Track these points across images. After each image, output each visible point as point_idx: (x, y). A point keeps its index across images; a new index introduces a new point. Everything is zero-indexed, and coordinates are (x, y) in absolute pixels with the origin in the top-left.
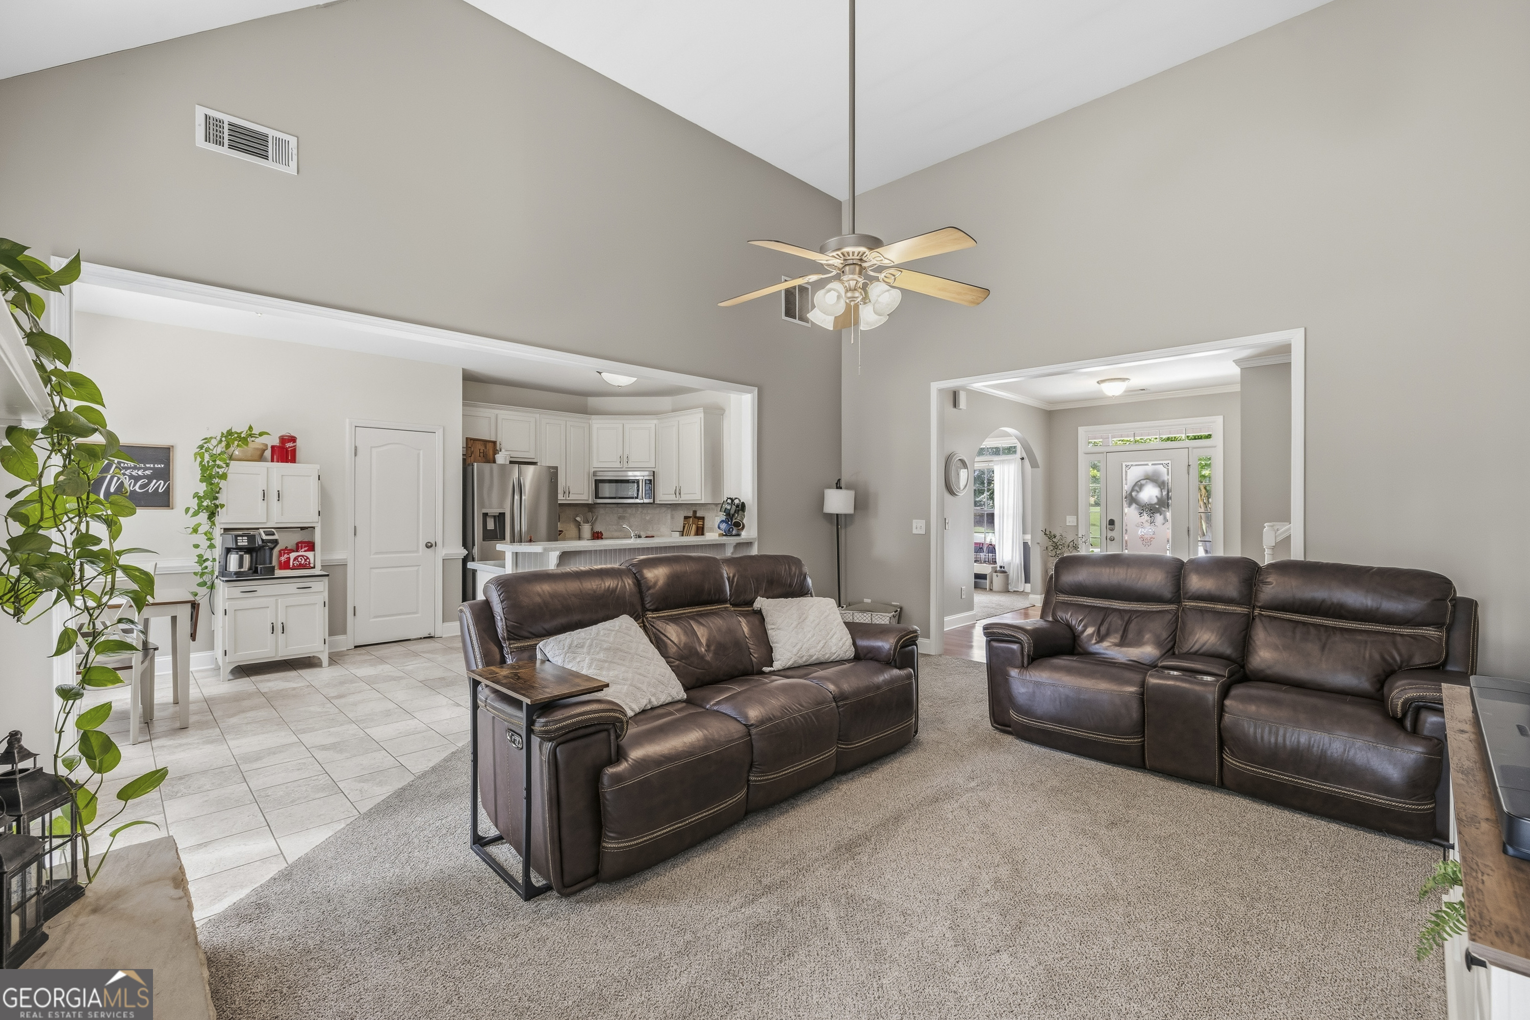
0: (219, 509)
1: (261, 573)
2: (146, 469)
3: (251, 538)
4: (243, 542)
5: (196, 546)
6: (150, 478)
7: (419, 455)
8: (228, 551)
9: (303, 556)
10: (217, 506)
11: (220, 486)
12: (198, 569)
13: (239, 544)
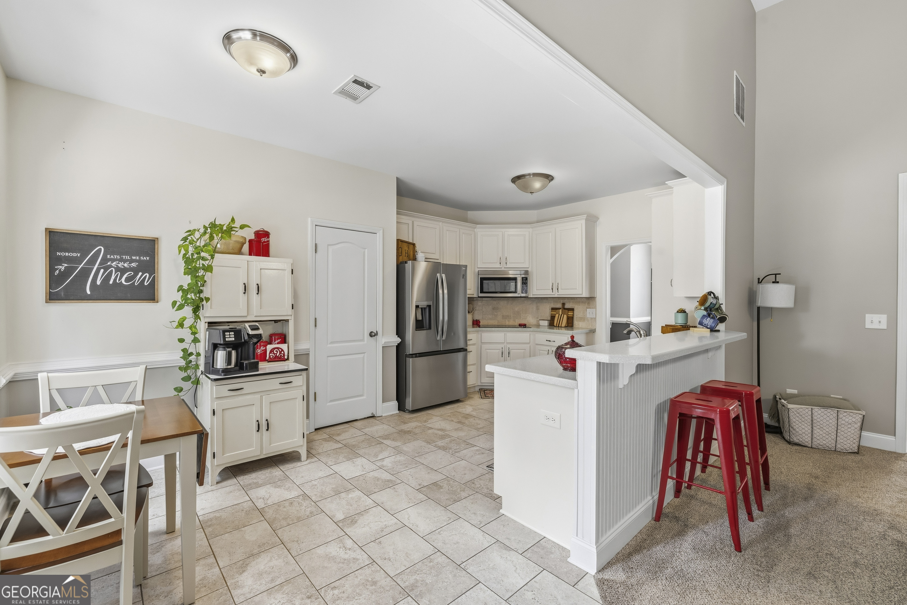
0: (204, 302)
1: (246, 369)
2: (131, 261)
3: (238, 333)
4: (230, 337)
5: (181, 340)
6: (136, 271)
7: (364, 252)
8: (215, 346)
9: (278, 348)
10: (201, 300)
11: (205, 279)
12: (183, 363)
13: (227, 339)
